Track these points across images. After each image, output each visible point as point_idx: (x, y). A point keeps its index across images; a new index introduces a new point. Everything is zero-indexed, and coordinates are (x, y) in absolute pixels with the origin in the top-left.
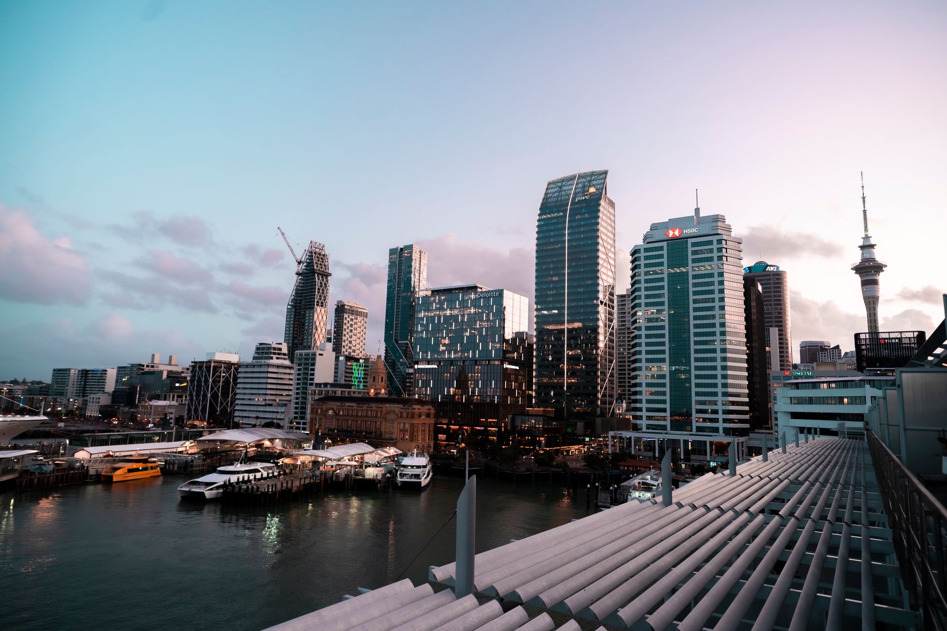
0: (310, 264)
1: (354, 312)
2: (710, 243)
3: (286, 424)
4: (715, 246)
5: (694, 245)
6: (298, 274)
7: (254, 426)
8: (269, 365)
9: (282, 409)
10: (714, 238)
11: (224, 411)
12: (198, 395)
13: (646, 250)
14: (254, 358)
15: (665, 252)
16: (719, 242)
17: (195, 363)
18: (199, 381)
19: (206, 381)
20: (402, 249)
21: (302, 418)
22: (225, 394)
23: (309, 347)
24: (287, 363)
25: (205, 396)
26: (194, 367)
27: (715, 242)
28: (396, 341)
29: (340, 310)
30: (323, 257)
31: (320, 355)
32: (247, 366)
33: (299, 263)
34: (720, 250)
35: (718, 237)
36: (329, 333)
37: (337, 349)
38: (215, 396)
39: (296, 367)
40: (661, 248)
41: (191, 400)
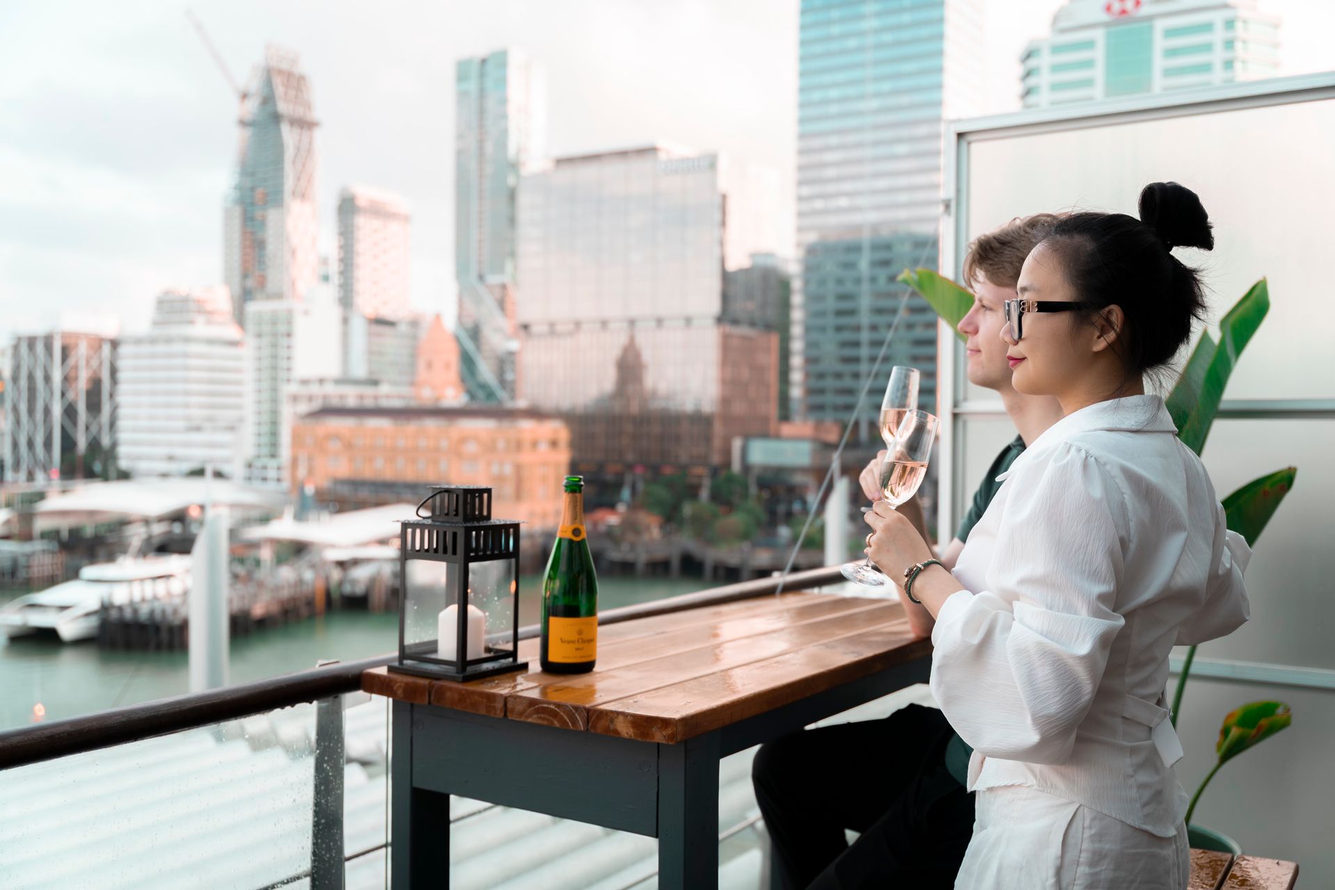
0: (268, 100)
1: (379, 211)
2: (1207, 27)
3: (236, 469)
4: (1218, 36)
5: (1170, 33)
6: (243, 123)
7: (164, 475)
8: (187, 340)
9: (227, 437)
10: (1218, 17)
11: (94, 445)
12: (31, 411)
13: (1056, 49)
14: (156, 323)
15: (1099, 54)
16: (1230, 24)
17: (19, 339)
18: (31, 377)
19: (47, 379)
20: (484, 62)
21: (273, 456)
22: (94, 405)
23: (279, 296)
24: (232, 332)
25: (47, 411)
26: (16, 348)
27: (1219, 26)
28: (481, 277)
29: (347, 208)
30: (297, 82)
31: (306, 313)
32: (138, 341)
33: (245, 96)
34: (1229, 44)
35: (1226, 14)
36: (325, 261)
37: (346, 300)
38: (70, 412)
39: (251, 342)
40: (1090, 44)
41: (18, 422)
